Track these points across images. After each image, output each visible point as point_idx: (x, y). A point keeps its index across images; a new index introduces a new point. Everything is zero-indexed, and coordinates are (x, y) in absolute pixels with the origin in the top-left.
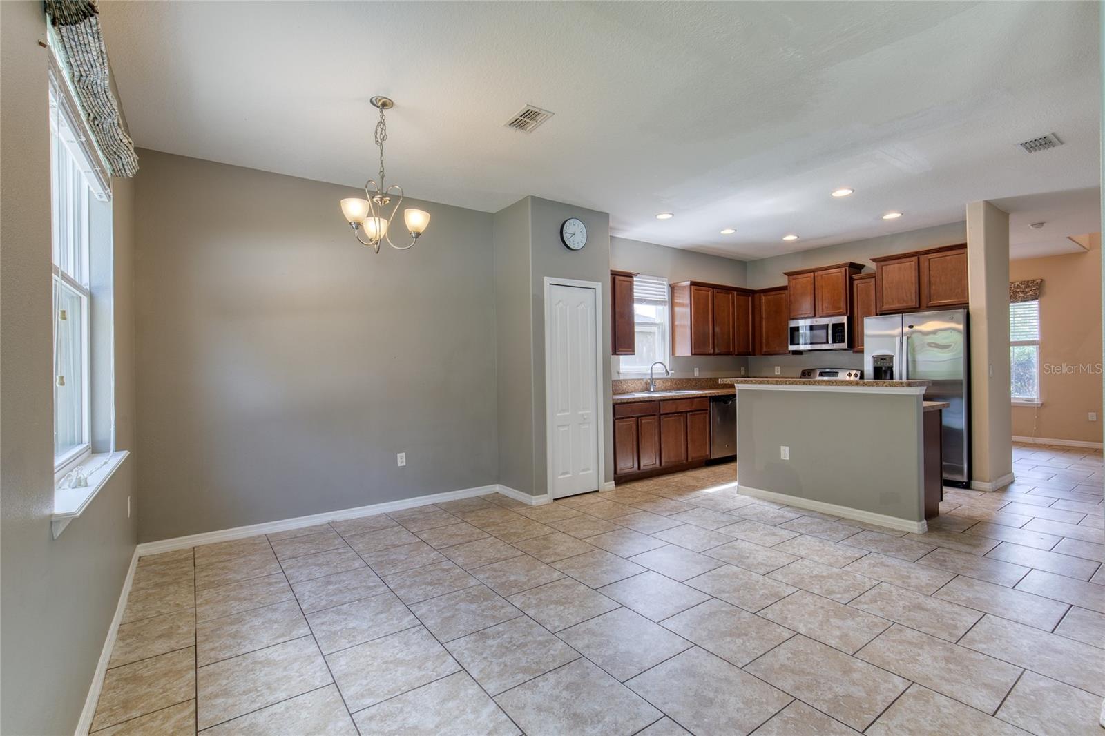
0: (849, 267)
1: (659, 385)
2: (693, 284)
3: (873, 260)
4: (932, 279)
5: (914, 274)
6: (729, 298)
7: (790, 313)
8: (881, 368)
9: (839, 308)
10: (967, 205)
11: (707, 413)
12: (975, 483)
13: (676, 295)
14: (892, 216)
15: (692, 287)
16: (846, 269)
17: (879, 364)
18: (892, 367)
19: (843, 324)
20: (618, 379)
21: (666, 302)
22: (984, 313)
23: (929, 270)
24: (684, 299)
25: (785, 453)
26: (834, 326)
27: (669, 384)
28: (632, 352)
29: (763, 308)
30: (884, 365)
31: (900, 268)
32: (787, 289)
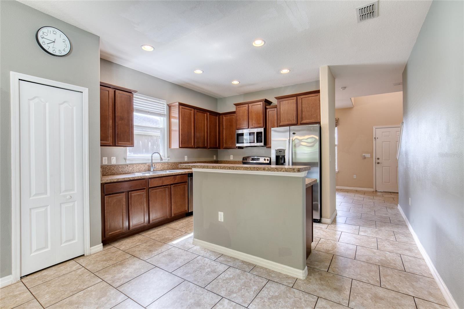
0: (265, 102)
1: (158, 167)
2: (181, 104)
3: (276, 98)
4: (303, 109)
5: (295, 106)
6: (204, 115)
7: (237, 126)
8: (279, 156)
9: (260, 124)
10: (320, 68)
11: (186, 184)
12: (323, 220)
13: (172, 111)
14: (285, 71)
15: (180, 106)
16: (263, 103)
17: (278, 154)
18: (285, 156)
19: (262, 132)
20: (125, 163)
21: (164, 115)
22: (328, 127)
23: (302, 104)
24: (175, 113)
25: (221, 217)
26: (258, 133)
27: (166, 166)
28: (132, 145)
29: (224, 123)
30: (281, 154)
31: (288, 103)
32: (235, 113)
